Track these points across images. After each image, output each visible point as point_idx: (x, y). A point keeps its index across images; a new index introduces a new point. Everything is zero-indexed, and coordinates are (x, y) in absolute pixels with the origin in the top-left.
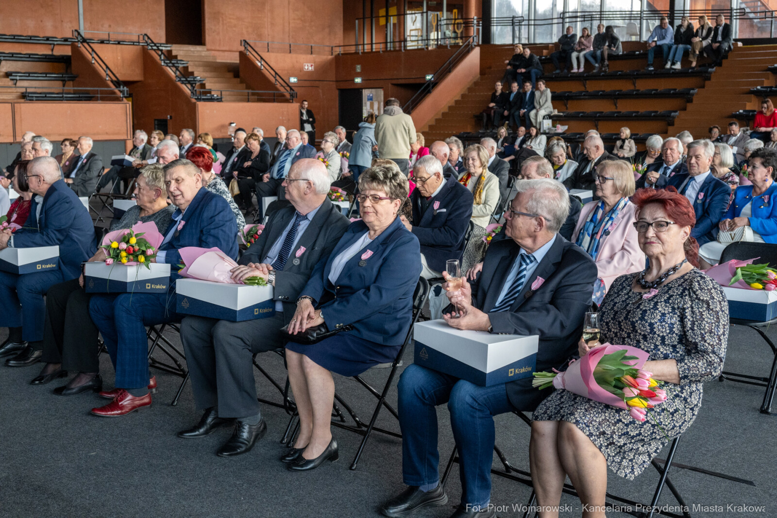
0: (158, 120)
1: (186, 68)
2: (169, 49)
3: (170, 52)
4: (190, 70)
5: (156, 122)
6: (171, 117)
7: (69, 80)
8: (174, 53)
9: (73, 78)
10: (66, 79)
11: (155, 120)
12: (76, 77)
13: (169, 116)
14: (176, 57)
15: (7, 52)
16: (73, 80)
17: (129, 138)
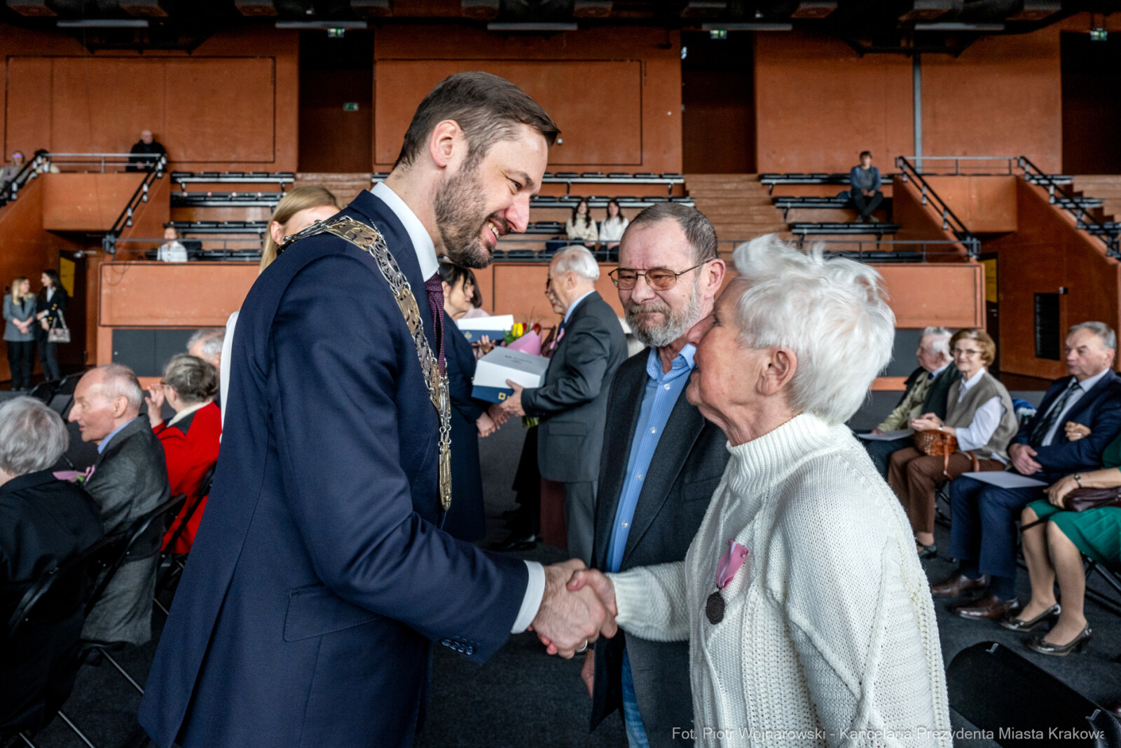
0: (1042, 295)
1: (1099, 211)
2: (1067, 182)
3: (1070, 187)
4: (1107, 212)
5: (1038, 298)
6: (1066, 291)
7: (886, 233)
8: (1076, 189)
9: (893, 231)
10: (882, 231)
11: (1036, 294)
12: (897, 228)
13: (1061, 289)
14: (1080, 194)
15: (797, 196)
16: (893, 233)
17: (979, 325)
